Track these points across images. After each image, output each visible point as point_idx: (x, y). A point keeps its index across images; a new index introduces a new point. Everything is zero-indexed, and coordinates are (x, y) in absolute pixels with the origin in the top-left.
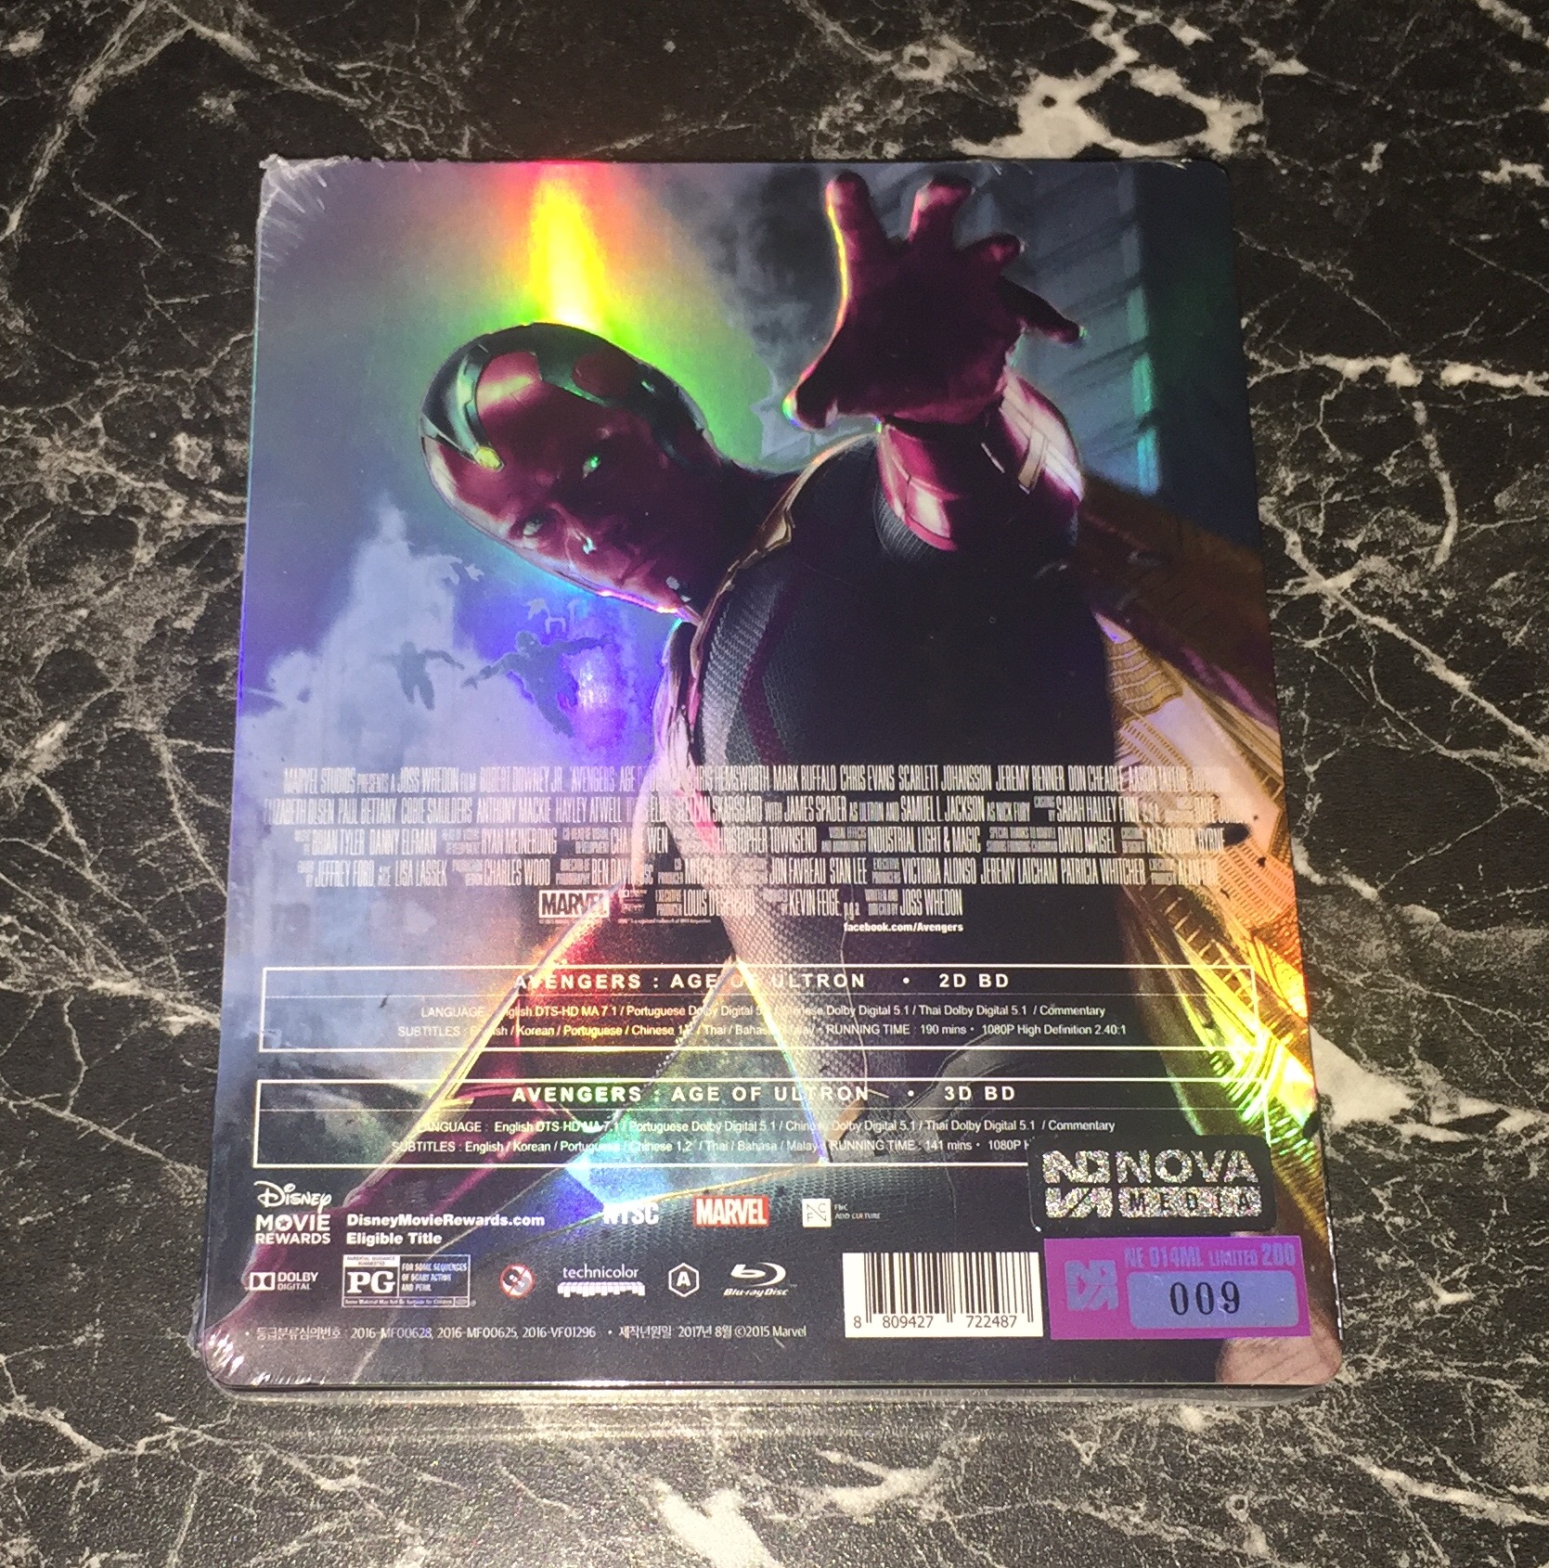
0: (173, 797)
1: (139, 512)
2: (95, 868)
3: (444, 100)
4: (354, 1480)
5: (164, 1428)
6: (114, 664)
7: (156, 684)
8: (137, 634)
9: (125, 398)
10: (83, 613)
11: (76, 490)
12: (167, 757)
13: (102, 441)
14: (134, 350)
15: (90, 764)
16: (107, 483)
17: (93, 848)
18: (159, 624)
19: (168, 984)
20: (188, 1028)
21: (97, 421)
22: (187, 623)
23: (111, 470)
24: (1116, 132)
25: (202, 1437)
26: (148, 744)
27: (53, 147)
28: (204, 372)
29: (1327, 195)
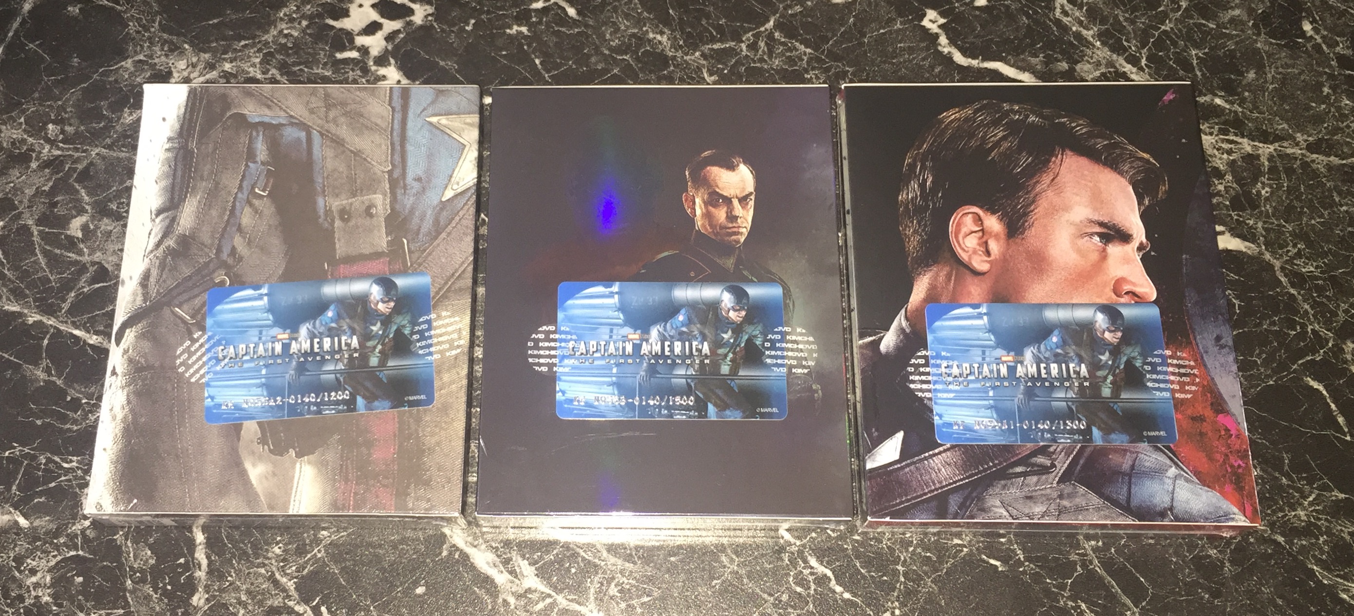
0: (37, 246)
1: (34, 151)
2: (8, 270)
3: (151, 7)
4: (74, 464)
5: (15, 448)
6: (21, 202)
7: (34, 209)
8: (29, 192)
9: (32, 112)
10: (12, 185)
11: (13, 143)
12: (36, 233)
13: (23, 127)
14: (36, 95)
15: (9, 235)
16: (24, 141)
17: (8, 263)
18: (37, 188)
19: (30, 307)
20: (34, 321)
21: (22, 120)
22: (46, 188)
23: (25, 136)
24: (383, 16)
25: (27, 451)
26: (30, 229)
27: (16, 25)
28: (60, 103)
29: (453, 38)
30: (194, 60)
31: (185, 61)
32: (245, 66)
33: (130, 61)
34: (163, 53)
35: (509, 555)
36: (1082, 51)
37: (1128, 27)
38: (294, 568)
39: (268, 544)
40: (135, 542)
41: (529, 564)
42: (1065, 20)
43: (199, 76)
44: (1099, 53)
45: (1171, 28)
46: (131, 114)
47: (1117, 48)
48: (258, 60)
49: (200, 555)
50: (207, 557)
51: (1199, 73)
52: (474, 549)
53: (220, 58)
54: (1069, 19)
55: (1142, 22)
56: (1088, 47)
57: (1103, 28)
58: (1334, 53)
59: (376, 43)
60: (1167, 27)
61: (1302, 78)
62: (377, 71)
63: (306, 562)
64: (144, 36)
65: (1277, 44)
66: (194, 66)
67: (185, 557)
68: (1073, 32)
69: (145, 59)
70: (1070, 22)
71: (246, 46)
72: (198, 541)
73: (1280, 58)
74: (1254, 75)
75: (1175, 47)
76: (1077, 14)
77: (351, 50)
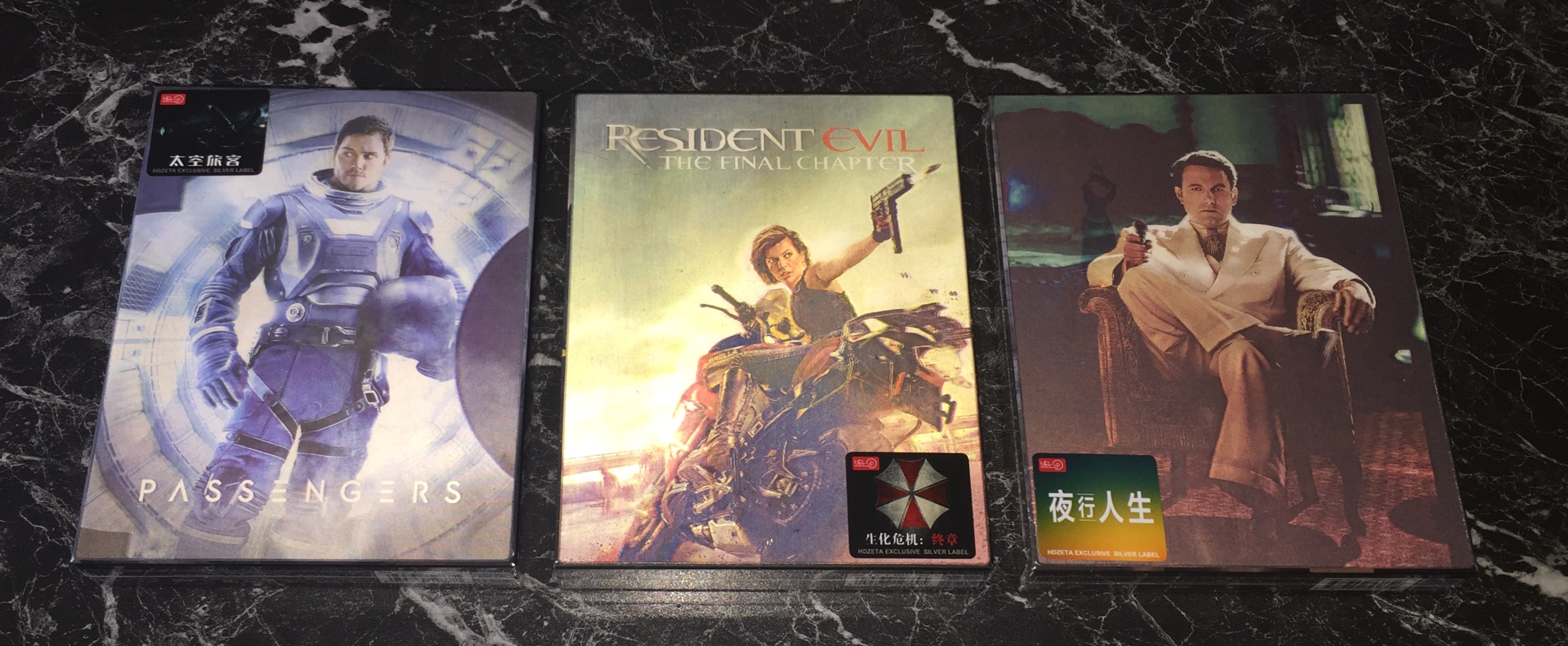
30: (116, 70)
31: (105, 72)
32: (175, 78)
33: (41, 73)
34: (80, 63)
35: (472, 608)
36: (1102, 50)
37: (1150, 25)
38: (221, 631)
39: (192, 605)
40: (33, 606)
41: (495, 618)
42: (1082, 18)
43: (121, 88)
44: (1120, 52)
45: (1196, 25)
46: (41, 130)
47: (1140, 47)
48: (189, 70)
49: (111, 620)
50: (118, 622)
51: (1227, 72)
52: (433, 603)
53: (145, 68)
54: (1087, 17)
55: (1164, 19)
56: (1108, 47)
57: (1124, 26)
58: (1372, 49)
59: (323, 51)
60: (1192, 23)
61: (1339, 74)
62: (325, 80)
63: (236, 624)
64: (59, 45)
65: (1308, 40)
66: (115, 77)
67: (91, 621)
68: (1091, 31)
69: (58, 70)
70: (1087, 20)
71: (175, 55)
72: (108, 604)
73: (1313, 55)
74: (1286, 73)
75: (1200, 46)
76: (1096, 12)
77: (295, 58)
